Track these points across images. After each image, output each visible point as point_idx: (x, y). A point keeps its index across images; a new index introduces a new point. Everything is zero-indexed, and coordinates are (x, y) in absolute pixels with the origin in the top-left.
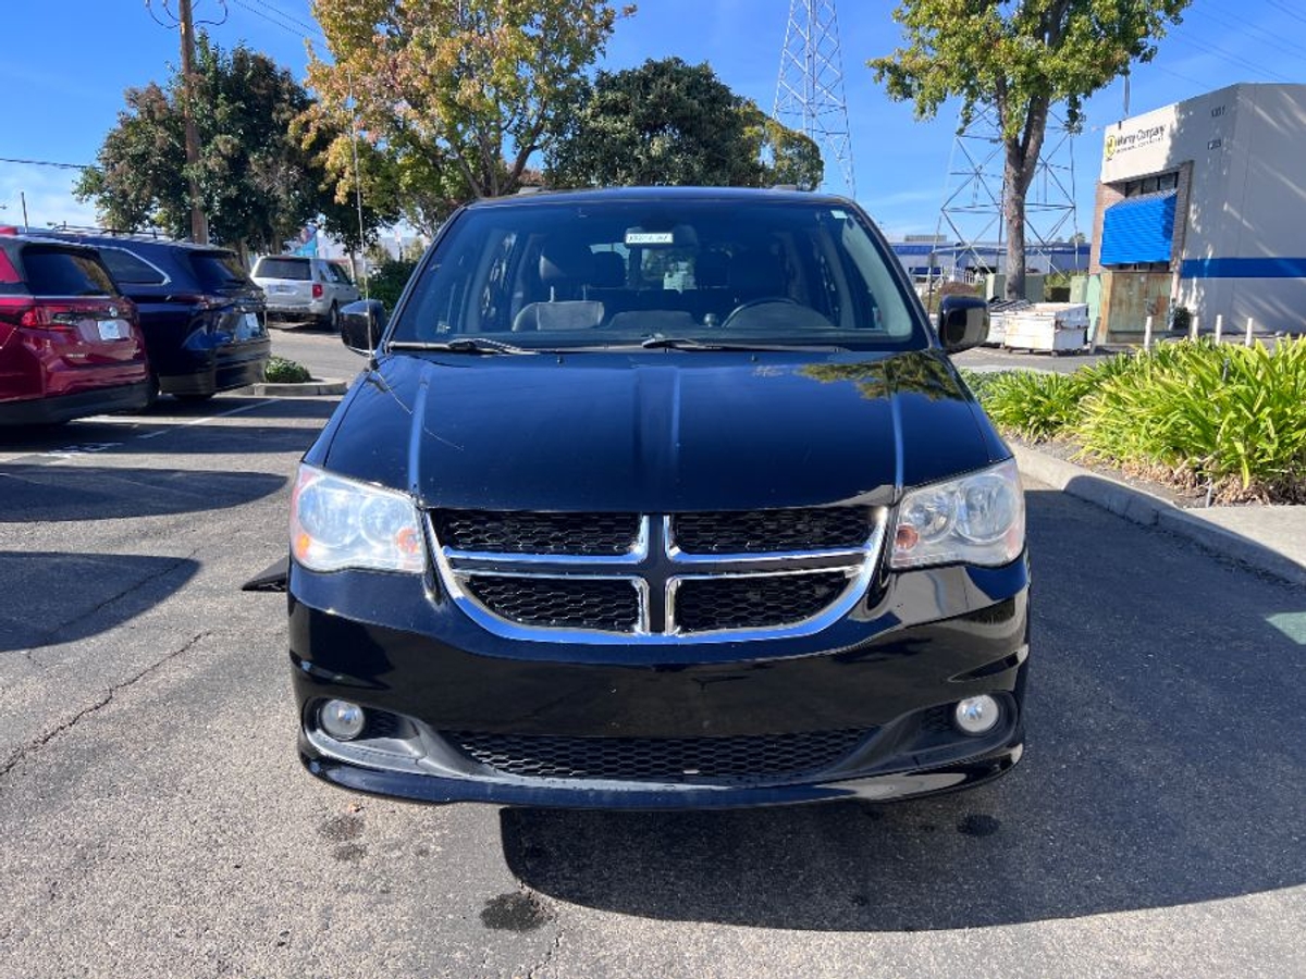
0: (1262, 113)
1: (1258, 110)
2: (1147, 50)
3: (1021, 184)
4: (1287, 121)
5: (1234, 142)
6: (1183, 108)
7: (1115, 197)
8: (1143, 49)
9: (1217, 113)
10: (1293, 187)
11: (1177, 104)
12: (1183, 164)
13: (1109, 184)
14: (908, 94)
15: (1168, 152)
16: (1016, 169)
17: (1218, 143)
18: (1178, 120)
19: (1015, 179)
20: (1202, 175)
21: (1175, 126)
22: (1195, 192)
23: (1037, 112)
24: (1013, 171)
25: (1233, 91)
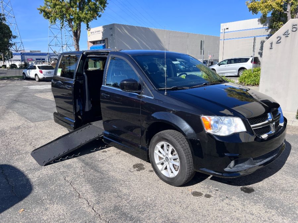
0: (119, 29)
1: (118, 29)
2: (99, 15)
3: (77, 41)
4: (123, 31)
5: (115, 35)
6: (104, 27)
7: (91, 45)
8: (99, 14)
9: (111, 29)
10: (126, 44)
11: (102, 26)
12: (105, 39)
13: (90, 42)
14: (48, 18)
15: (102, 36)
16: (76, 37)
17: (112, 35)
18: (103, 30)
19: (76, 40)
20: (110, 41)
21: (103, 31)
22: (109, 44)
23: (79, 26)
24: (75, 38)
25: (114, 25)
